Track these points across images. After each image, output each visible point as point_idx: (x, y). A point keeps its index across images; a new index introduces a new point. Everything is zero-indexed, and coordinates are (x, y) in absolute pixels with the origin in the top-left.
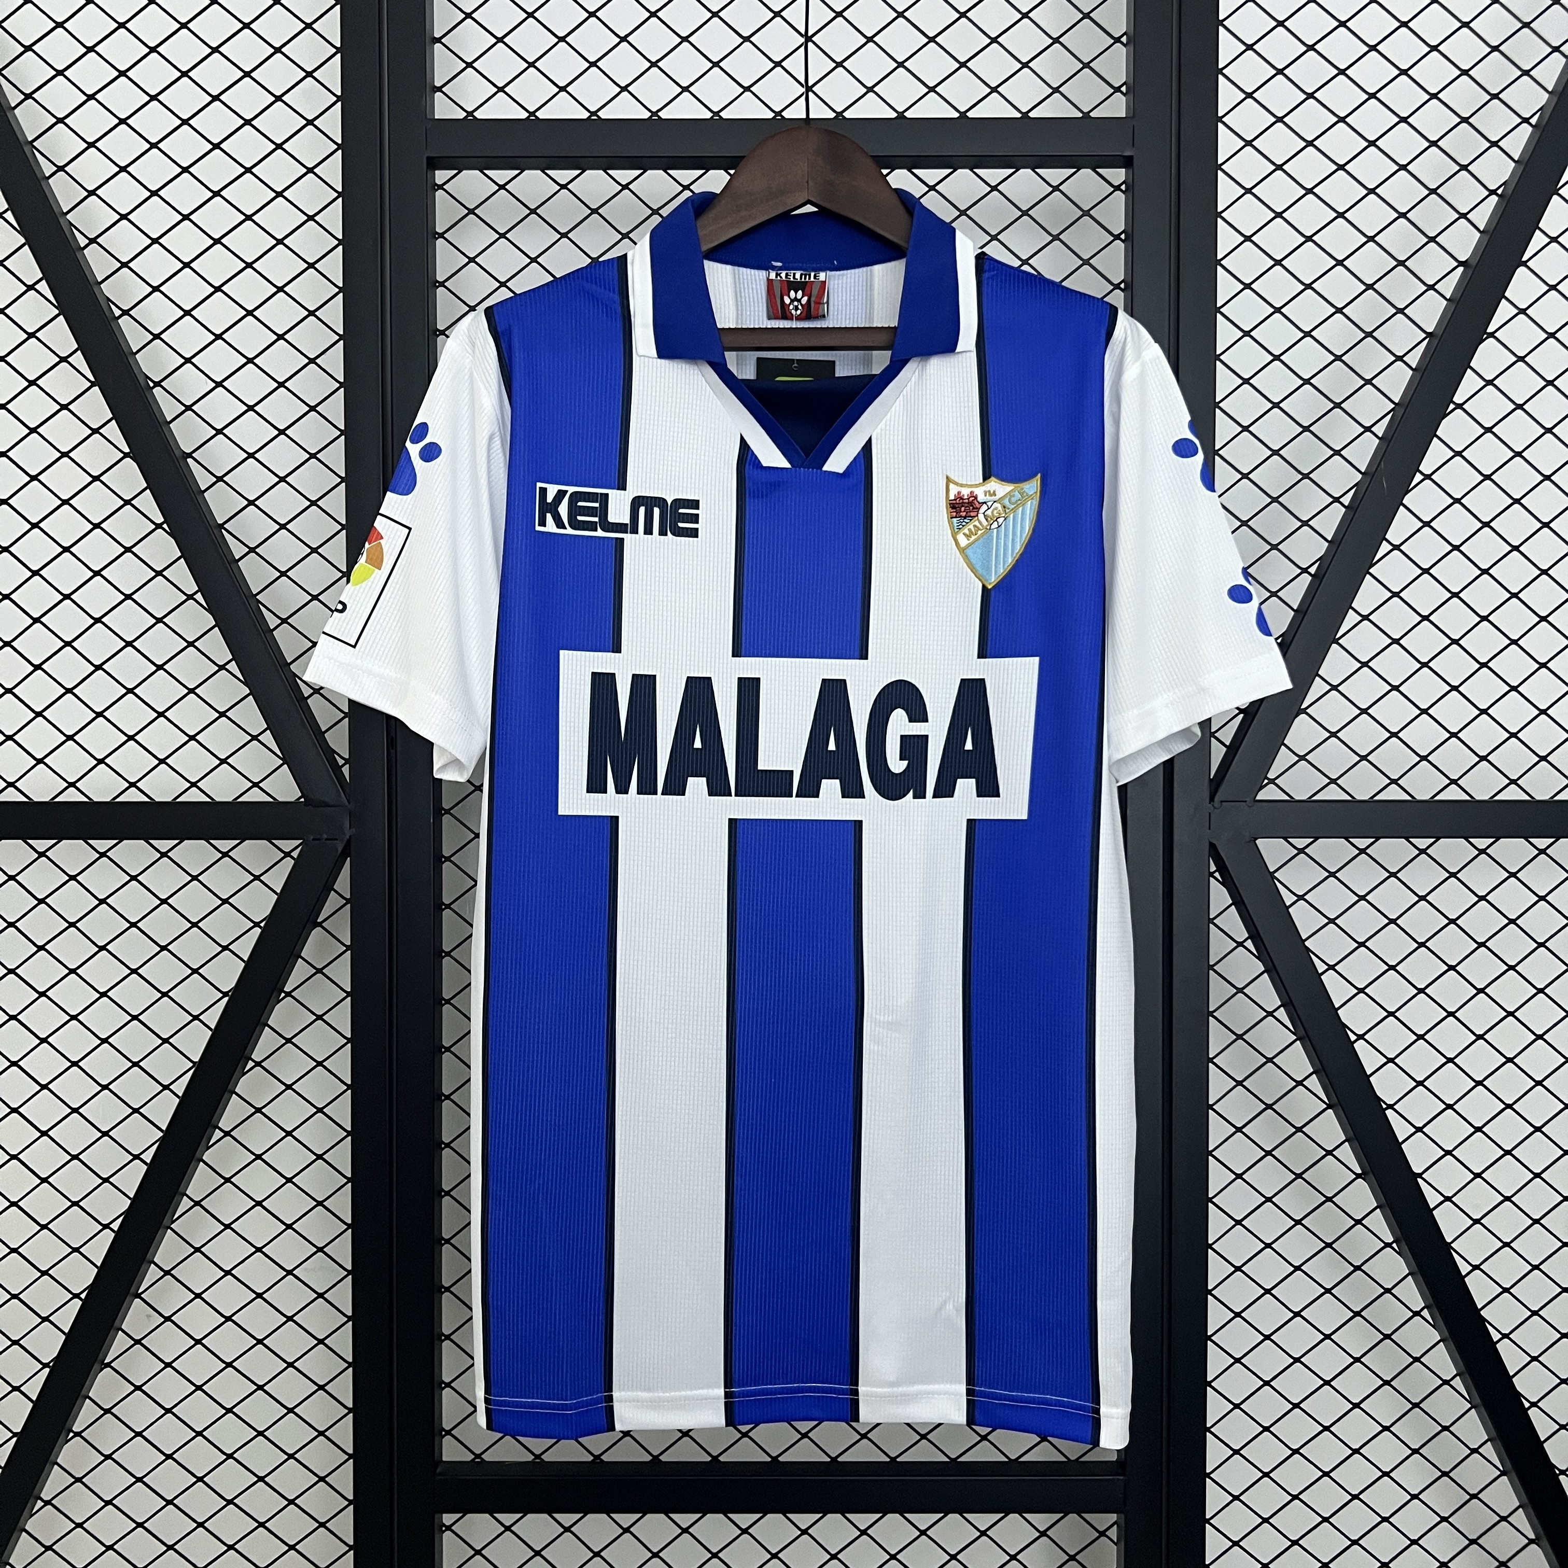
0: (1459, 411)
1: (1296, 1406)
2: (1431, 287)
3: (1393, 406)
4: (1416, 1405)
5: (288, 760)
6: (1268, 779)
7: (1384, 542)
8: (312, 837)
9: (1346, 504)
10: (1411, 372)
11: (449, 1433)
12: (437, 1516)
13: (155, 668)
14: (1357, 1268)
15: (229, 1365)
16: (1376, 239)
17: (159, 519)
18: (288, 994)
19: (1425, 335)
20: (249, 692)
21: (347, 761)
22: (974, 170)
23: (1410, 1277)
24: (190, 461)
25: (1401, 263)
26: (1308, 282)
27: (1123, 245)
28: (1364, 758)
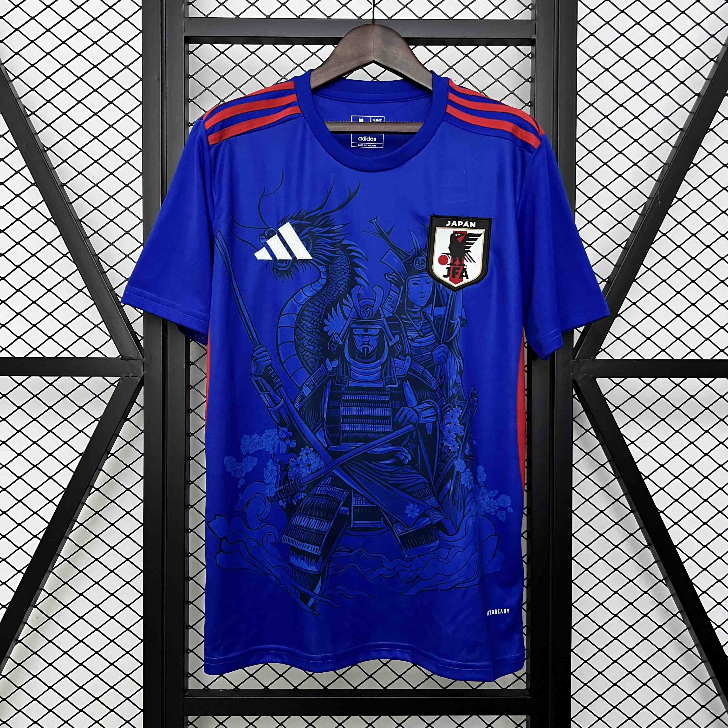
0: (695, 167)
1: (615, 661)
2: (682, 106)
3: (663, 165)
4: (674, 661)
5: (113, 337)
6: (601, 349)
7: (659, 232)
8: (124, 375)
9: (640, 213)
10: (672, 148)
11: (192, 675)
12: (185, 717)
13: (47, 291)
14: (646, 592)
15: (81, 641)
16: (654, 82)
17: (49, 216)
18: (113, 454)
19: (678, 130)
20: (93, 303)
21: (143, 338)
22: (457, 46)
23: (671, 597)
24: (65, 187)
25: (667, 94)
26: (621, 103)
27: (530, 84)
28: (649, 339)
